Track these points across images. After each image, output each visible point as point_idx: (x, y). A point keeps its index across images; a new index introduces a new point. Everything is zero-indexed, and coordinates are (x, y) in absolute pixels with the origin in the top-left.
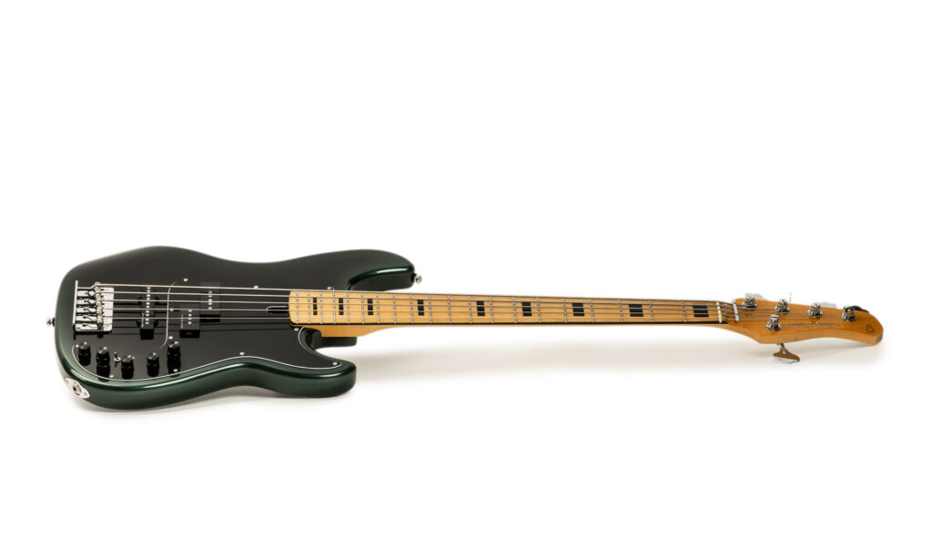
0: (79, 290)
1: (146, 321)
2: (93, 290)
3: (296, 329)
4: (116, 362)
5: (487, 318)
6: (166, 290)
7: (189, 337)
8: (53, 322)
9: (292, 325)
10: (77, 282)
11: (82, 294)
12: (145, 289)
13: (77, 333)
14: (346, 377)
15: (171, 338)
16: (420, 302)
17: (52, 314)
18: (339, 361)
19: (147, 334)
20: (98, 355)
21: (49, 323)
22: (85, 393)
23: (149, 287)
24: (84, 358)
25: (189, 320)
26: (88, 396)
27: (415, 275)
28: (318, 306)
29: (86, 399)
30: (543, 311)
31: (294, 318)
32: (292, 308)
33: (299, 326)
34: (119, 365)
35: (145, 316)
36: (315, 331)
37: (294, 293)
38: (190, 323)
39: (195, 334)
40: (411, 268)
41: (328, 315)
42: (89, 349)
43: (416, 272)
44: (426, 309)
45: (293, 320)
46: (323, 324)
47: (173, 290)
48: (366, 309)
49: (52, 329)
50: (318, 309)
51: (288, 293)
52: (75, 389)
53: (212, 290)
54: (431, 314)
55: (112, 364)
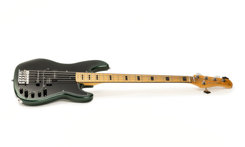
0: (20, 72)
1: (38, 81)
2: (23, 72)
3: (78, 84)
4: (30, 93)
5: (128, 81)
6: (43, 72)
7: (49, 86)
8: (13, 81)
9: (77, 83)
10: (19, 70)
11: (21, 73)
12: (37, 72)
13: (19, 84)
14: (91, 98)
15: (44, 86)
16: (110, 76)
17: (13, 79)
18: (89, 93)
19: (38, 85)
20: (25, 92)
21: (12, 81)
22: (21, 102)
23: (38, 71)
24: (21, 92)
25: (49, 81)
26: (22, 102)
27: (109, 67)
28: (83, 77)
29: (22, 103)
30: (143, 79)
31: (77, 80)
32: (76, 78)
33: (78, 83)
34: (31, 94)
35: (37, 80)
36: (83, 84)
37: (77, 73)
38: (49, 82)
39: (51, 85)
40: (108, 65)
41: (86, 80)
42: (23, 90)
43: (109, 66)
44: (112, 78)
45: (77, 81)
46: (85, 82)
47: (45, 72)
48: (96, 78)
49: (13, 82)
50: (83, 78)
51: (75, 73)
52: (19, 100)
53: (55, 72)
54: (113, 79)
55: (29, 94)
